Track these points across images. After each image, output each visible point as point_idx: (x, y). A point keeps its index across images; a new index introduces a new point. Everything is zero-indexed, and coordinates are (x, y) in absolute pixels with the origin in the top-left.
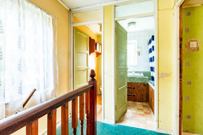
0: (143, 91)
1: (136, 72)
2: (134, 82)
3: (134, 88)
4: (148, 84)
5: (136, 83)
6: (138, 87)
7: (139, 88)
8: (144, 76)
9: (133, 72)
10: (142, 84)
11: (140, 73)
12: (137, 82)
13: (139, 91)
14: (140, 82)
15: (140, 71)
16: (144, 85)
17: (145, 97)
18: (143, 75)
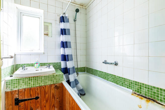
0: (53, 99)
1: (42, 65)
2: (37, 85)
3: (37, 98)
4: (62, 84)
5: (40, 87)
6: (45, 93)
7: (47, 96)
8: (55, 72)
9: (36, 65)
10: (53, 87)
11: (48, 65)
12: (42, 84)
13: (47, 101)
14: (49, 83)
15: (49, 62)
16: (56, 87)
17: (57, 107)
18: (53, 69)
